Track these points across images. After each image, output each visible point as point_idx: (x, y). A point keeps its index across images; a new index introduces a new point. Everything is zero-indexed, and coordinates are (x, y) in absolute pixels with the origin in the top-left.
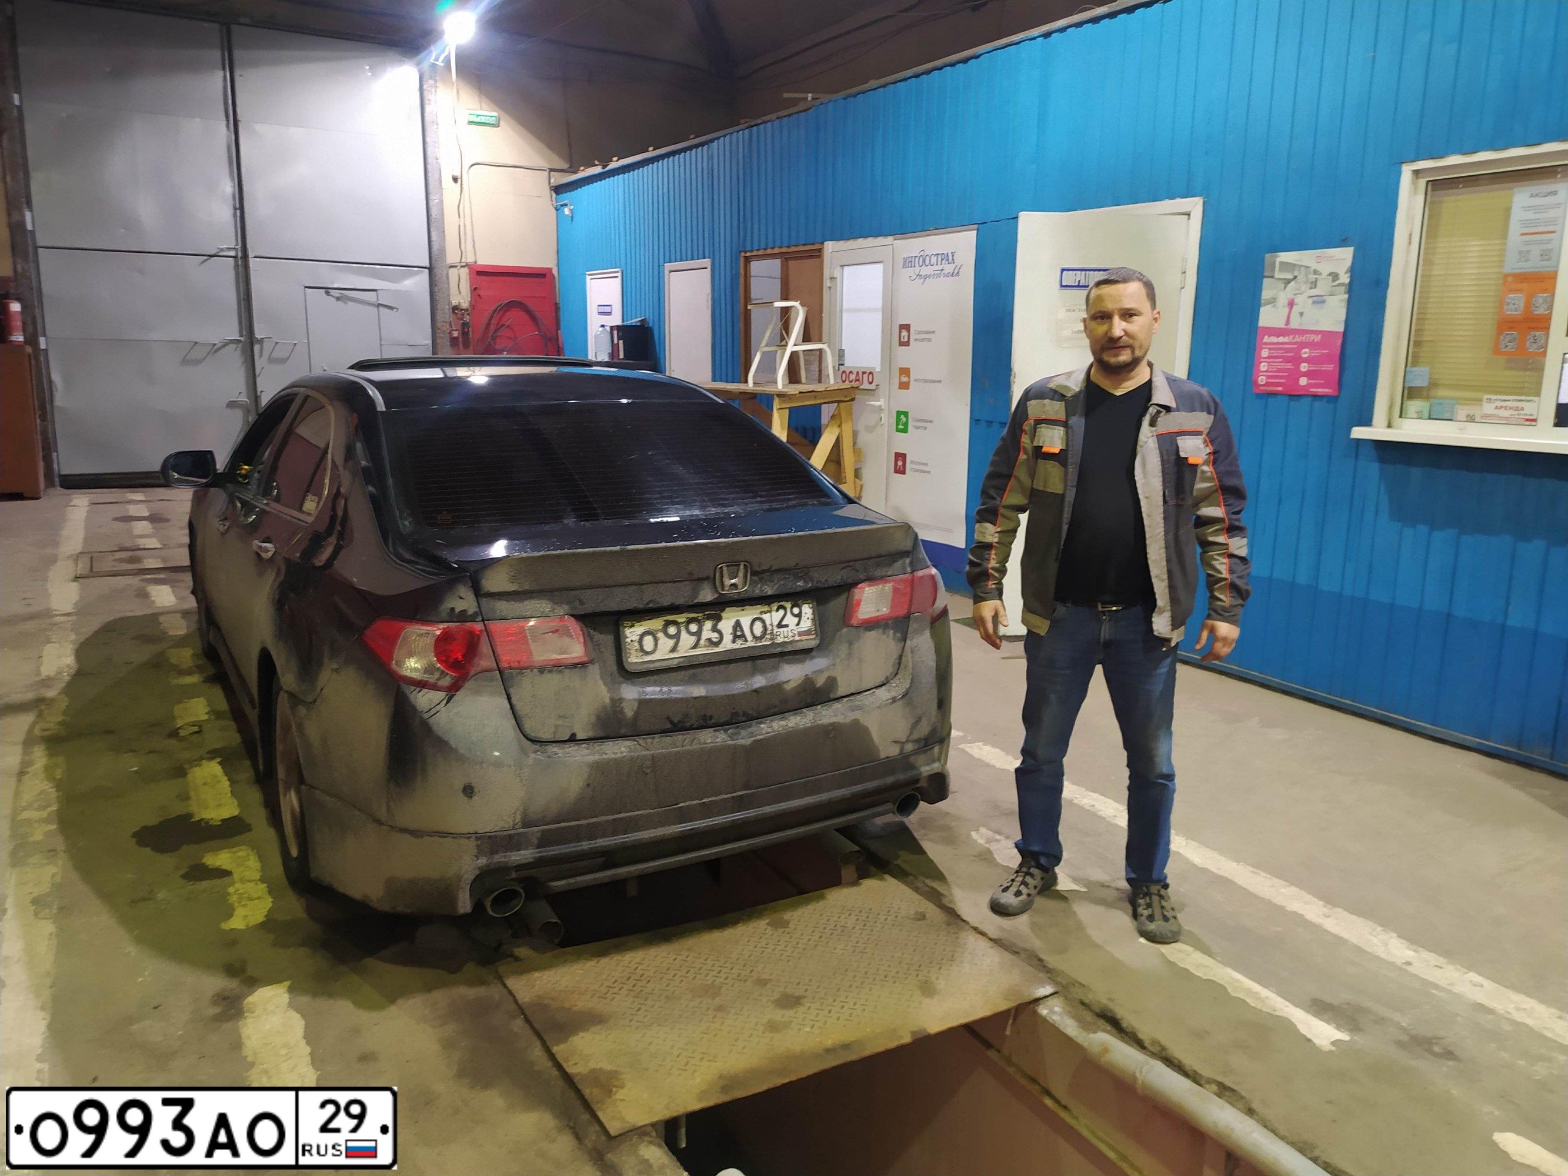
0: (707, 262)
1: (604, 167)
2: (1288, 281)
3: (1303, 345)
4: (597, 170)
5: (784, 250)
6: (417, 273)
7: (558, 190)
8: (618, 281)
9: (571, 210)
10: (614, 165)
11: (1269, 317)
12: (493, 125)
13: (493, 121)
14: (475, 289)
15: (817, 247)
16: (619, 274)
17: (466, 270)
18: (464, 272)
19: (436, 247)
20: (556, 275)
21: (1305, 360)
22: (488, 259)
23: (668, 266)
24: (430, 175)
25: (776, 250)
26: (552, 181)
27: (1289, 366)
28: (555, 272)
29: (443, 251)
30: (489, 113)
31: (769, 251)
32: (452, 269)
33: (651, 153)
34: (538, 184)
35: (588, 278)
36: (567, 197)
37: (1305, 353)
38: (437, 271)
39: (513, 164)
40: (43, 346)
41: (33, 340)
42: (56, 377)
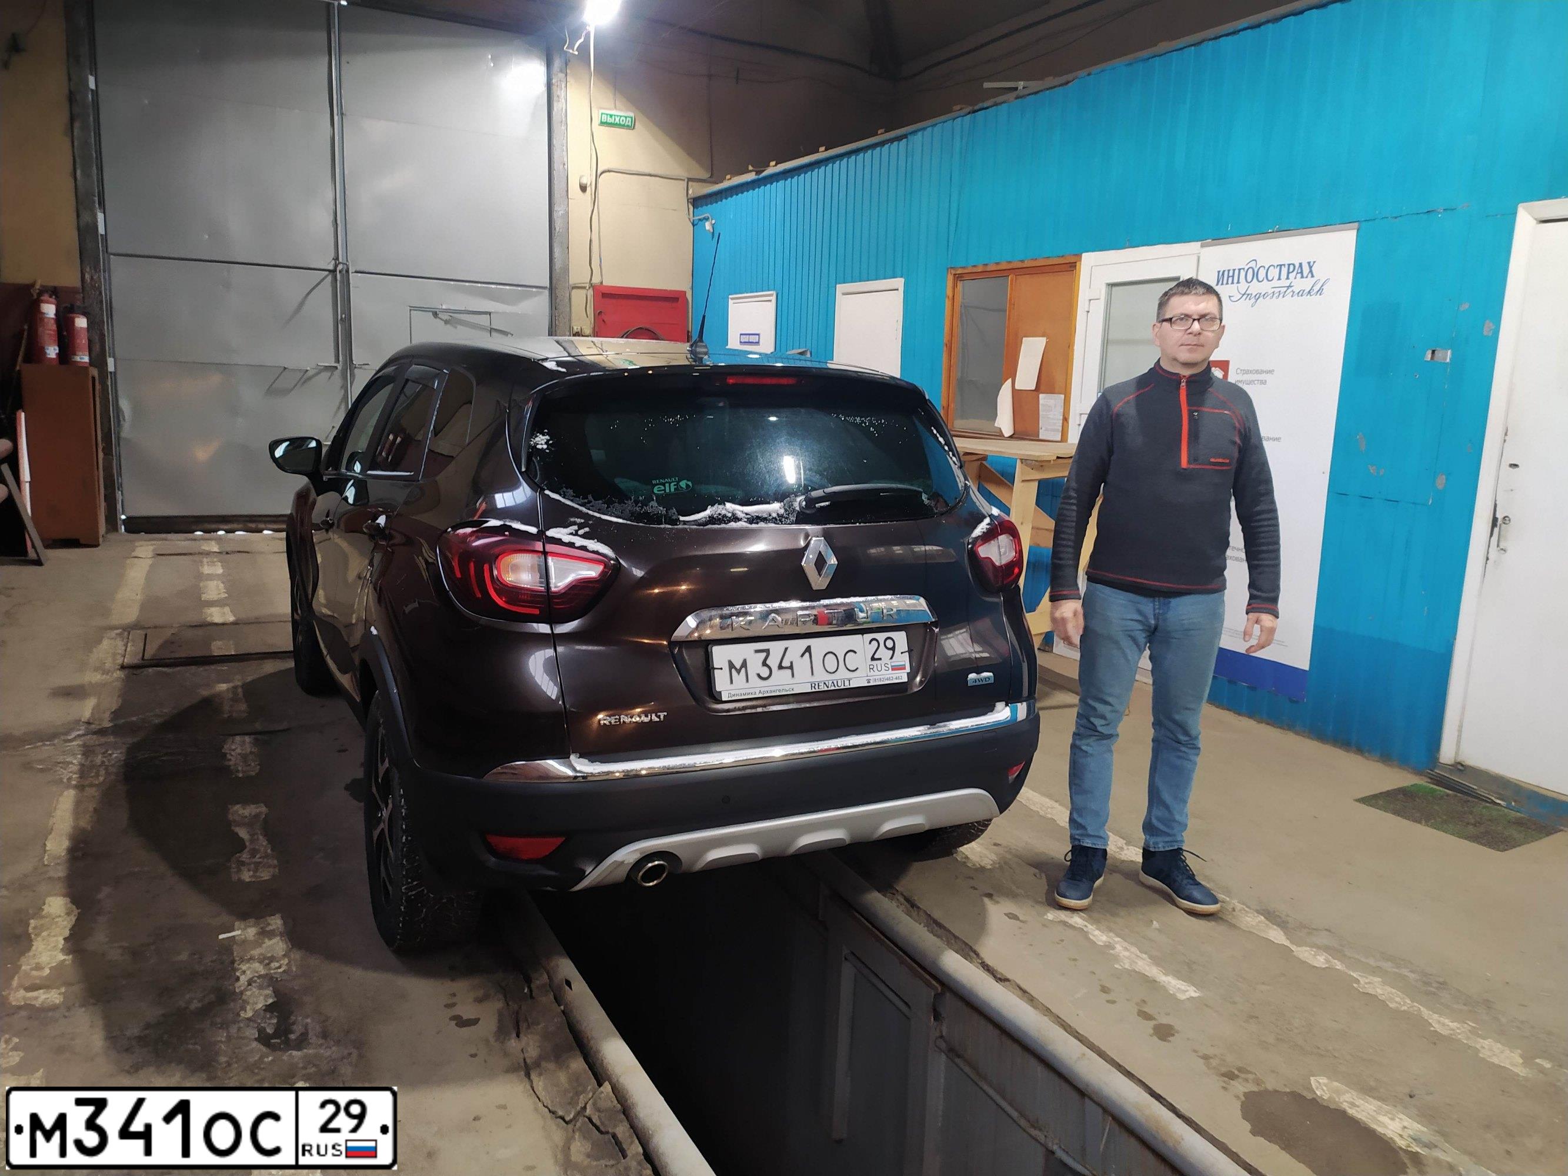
0: (897, 282)
1: (758, 173)
4: (751, 177)
5: (1016, 265)
6: (535, 295)
7: (696, 202)
8: (772, 305)
9: (713, 226)
10: (769, 171)
12: (628, 127)
13: (628, 122)
14: (600, 313)
15: (1069, 259)
16: (774, 298)
17: (591, 292)
18: (588, 294)
19: (558, 265)
20: (689, 298)
22: (614, 280)
23: (841, 288)
24: (556, 182)
25: (1003, 266)
26: (690, 192)
29: (566, 270)
30: (622, 113)
31: (992, 267)
32: (574, 290)
33: (822, 154)
34: (675, 195)
35: (730, 302)
36: (706, 211)
38: (559, 293)
39: (647, 171)
40: (111, 368)
41: (99, 361)
42: (124, 404)
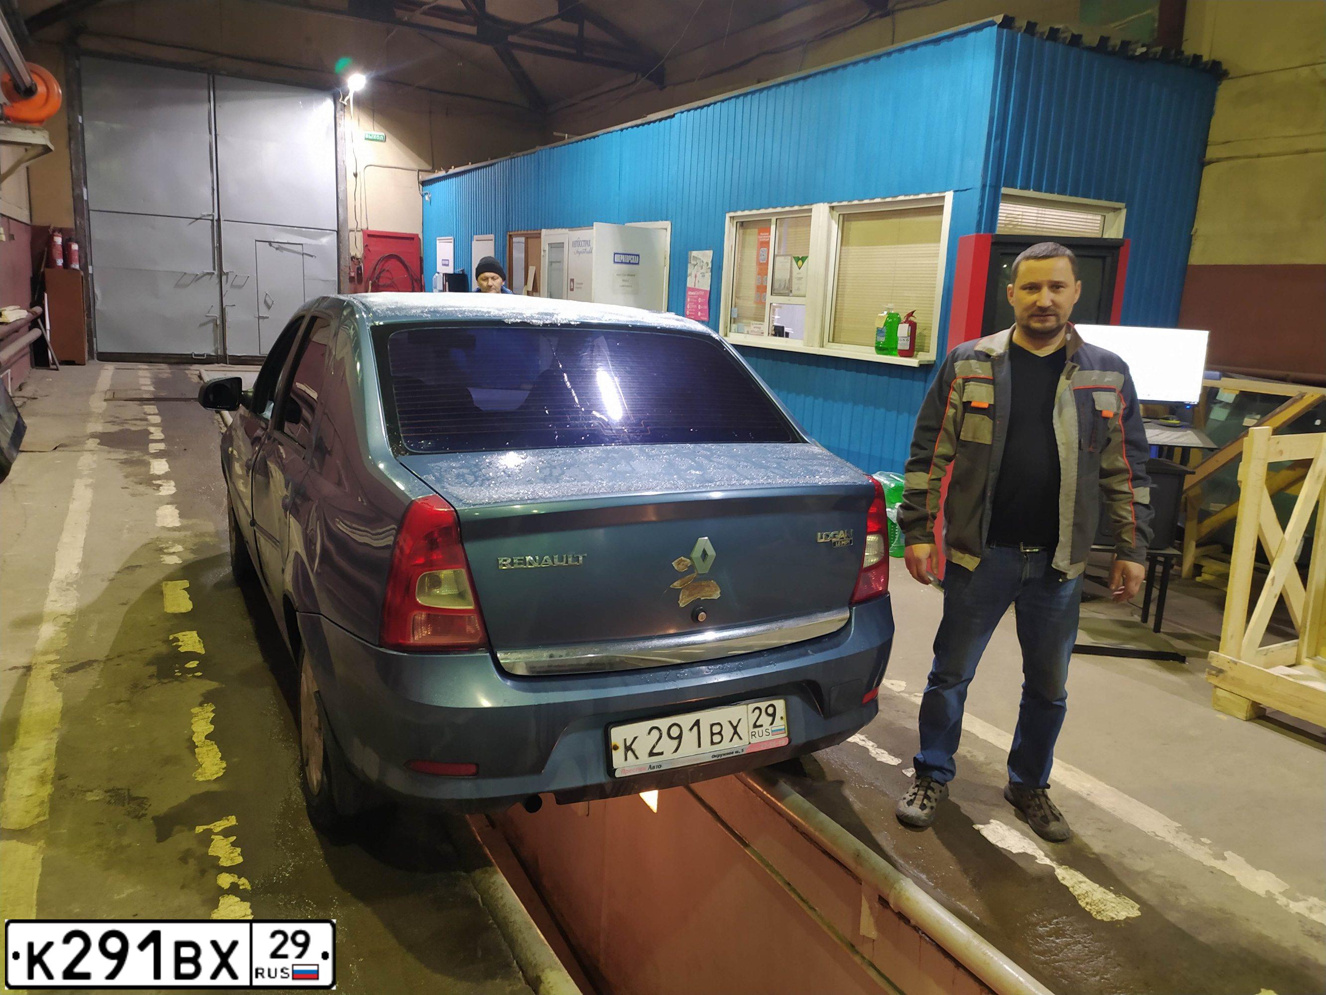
0: (492, 236)
1: (447, 172)
2: (695, 265)
3: (699, 296)
4: (442, 173)
5: (525, 232)
6: (329, 234)
7: (424, 183)
8: (452, 244)
9: (430, 198)
10: (452, 171)
11: (690, 283)
12: (381, 141)
13: (382, 138)
14: (367, 246)
15: (539, 232)
16: (452, 241)
17: (361, 234)
18: (360, 235)
19: (341, 218)
20: (421, 238)
21: (700, 304)
22: (376, 227)
23: (475, 237)
24: (339, 171)
25: (522, 232)
26: (420, 177)
27: (695, 306)
28: (421, 237)
29: (346, 220)
30: (379, 133)
31: (519, 232)
32: (351, 233)
33: (470, 166)
34: (410, 180)
35: (438, 242)
36: (428, 188)
37: (700, 300)
38: (341, 233)
39: (394, 166)
40: (90, 271)
41: (84, 268)
42: (97, 291)
